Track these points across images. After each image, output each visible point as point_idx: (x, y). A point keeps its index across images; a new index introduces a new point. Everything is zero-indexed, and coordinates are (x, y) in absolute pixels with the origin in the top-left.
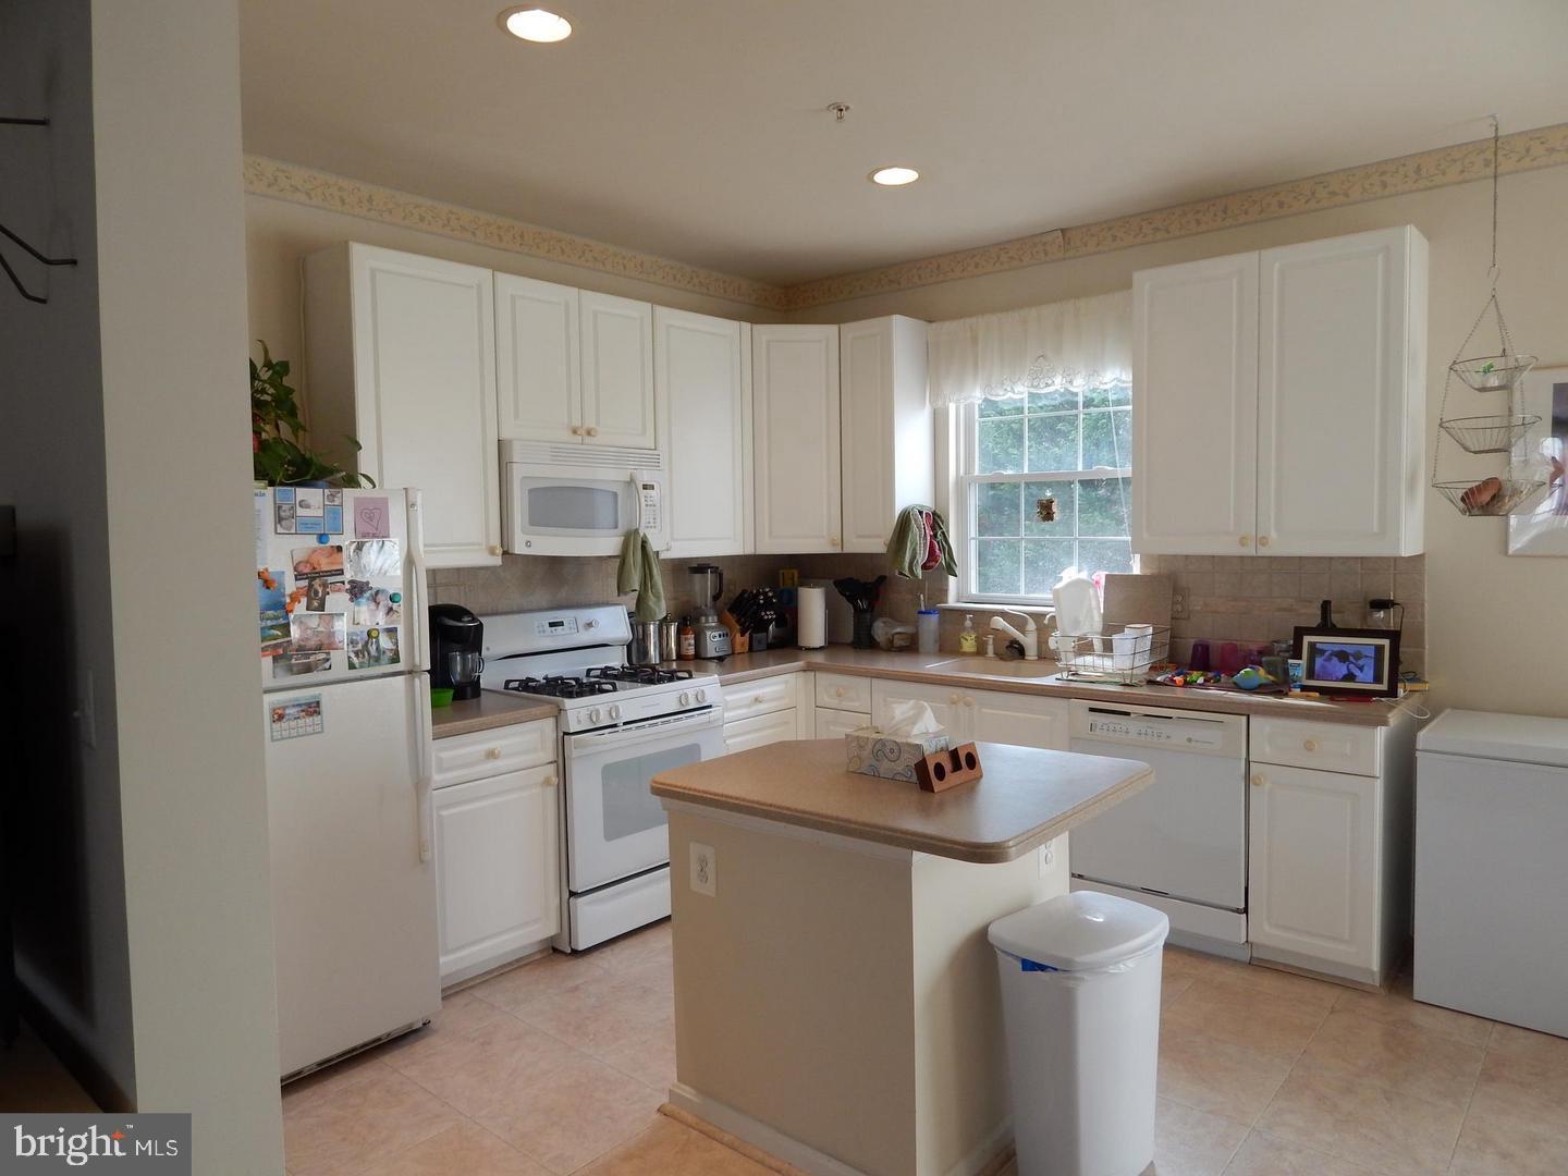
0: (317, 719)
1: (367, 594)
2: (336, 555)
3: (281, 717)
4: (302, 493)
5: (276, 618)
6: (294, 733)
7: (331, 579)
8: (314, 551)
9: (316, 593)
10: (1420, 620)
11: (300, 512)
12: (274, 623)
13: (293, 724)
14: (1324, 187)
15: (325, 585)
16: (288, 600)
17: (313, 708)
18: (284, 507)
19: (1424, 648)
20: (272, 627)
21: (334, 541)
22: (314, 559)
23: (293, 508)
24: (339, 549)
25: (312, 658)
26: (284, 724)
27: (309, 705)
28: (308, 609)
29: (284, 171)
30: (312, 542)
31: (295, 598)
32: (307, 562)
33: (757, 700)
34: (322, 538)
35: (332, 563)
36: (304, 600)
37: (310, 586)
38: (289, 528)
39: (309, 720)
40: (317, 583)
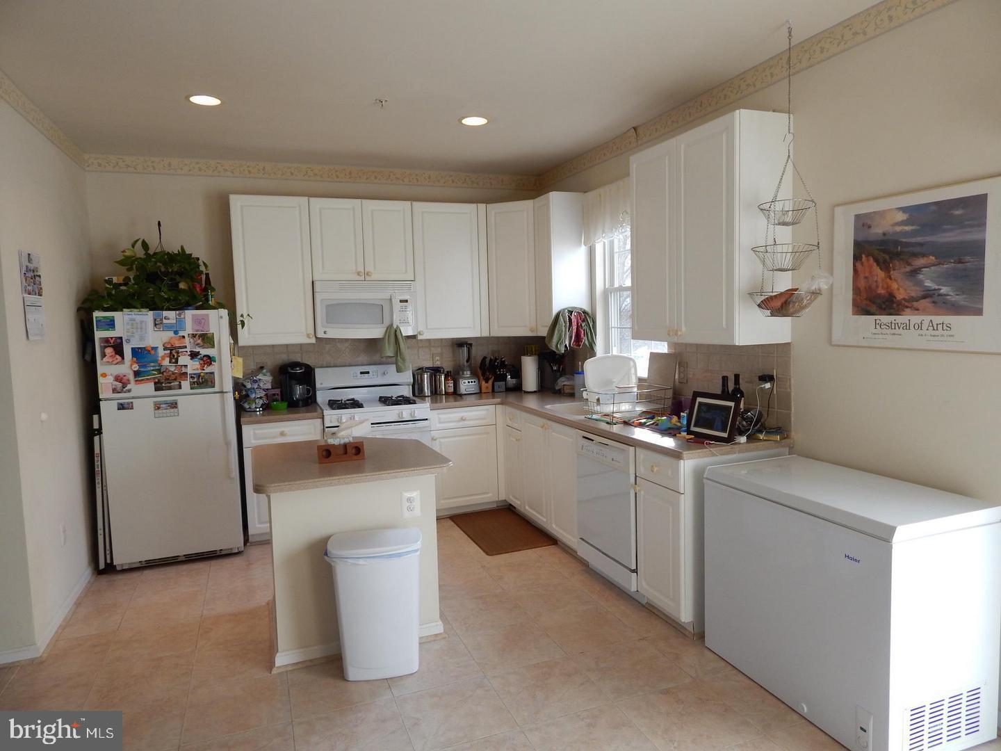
0: (176, 410)
1: (199, 357)
2: (182, 340)
3: (159, 408)
4: (165, 313)
5: (155, 366)
6: (165, 415)
7: (180, 350)
8: (172, 338)
9: (174, 356)
10: (789, 390)
11: (165, 321)
12: (154, 368)
13: (164, 411)
14: (744, 81)
15: (178, 353)
16: (160, 359)
17: (174, 405)
18: (158, 320)
19: (791, 410)
20: (153, 370)
21: (181, 333)
22: (172, 342)
23: (161, 320)
24: (184, 337)
25: (172, 384)
26: (160, 411)
27: (172, 404)
28: (170, 363)
29: (220, 163)
30: (171, 334)
31: (163, 358)
32: (169, 342)
33: (463, 419)
34: (176, 332)
35: (180, 343)
36: (168, 359)
37: (171, 353)
38: (160, 328)
39: (172, 410)
40: (174, 352)
